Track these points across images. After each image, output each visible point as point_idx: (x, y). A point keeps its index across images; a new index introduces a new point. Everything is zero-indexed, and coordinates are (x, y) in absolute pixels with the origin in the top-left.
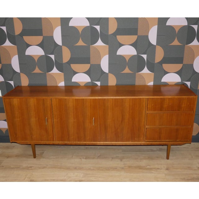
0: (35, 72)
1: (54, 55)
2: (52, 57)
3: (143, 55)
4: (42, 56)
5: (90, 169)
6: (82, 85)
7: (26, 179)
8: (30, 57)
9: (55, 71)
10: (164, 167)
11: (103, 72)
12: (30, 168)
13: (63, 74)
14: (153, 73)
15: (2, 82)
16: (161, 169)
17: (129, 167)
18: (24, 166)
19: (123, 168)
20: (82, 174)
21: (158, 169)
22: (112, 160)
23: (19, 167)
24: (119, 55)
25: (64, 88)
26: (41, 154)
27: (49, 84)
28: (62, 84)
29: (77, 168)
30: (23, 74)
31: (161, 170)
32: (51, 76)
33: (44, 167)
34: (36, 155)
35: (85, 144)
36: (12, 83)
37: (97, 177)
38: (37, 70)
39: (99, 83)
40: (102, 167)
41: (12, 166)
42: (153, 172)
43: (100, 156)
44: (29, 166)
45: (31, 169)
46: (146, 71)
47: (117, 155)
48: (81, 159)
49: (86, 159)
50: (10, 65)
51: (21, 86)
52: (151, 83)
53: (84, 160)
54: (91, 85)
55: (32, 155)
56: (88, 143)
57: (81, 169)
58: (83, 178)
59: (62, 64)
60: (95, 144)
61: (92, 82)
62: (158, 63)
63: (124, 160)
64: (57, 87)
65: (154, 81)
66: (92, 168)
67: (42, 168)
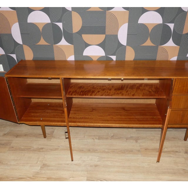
0: (40, 43)
1: (61, 23)
2: (60, 25)
3: (169, 25)
4: (47, 24)
5: (104, 152)
6: (95, 59)
7: (38, 163)
8: (33, 25)
9: (63, 42)
10: (182, 150)
11: (120, 45)
12: (41, 150)
13: (72, 46)
14: (179, 47)
15: (3, 55)
16: (179, 152)
17: (146, 149)
18: (35, 147)
19: (139, 151)
20: (97, 158)
21: (177, 152)
22: (126, 141)
23: (29, 149)
24: (141, 24)
25: (74, 63)
26: (51, 133)
27: (57, 58)
28: (71, 58)
29: (91, 150)
30: (26, 46)
31: (180, 154)
32: (59, 48)
33: (56, 149)
34: (47, 135)
35: (99, 126)
36: (14, 56)
37: (113, 161)
38: (42, 42)
39: (114, 58)
40: (117, 150)
41: (22, 147)
42: (172, 155)
43: (113, 136)
44: (40, 147)
45: (43, 151)
46: (170, 43)
47: (132, 135)
48: (93, 139)
49: (99, 139)
50: (10, 35)
51: (25, 61)
52: (175, 59)
53: (97, 141)
54: (105, 59)
55: (42, 135)
56: (102, 126)
57: (95, 151)
58: (98, 162)
59: (72, 34)
60: (110, 126)
61: (106, 56)
62: (186, 34)
63: (139, 141)
64: (66, 61)
65: (178, 56)
66: (106, 150)
67: (54, 150)
